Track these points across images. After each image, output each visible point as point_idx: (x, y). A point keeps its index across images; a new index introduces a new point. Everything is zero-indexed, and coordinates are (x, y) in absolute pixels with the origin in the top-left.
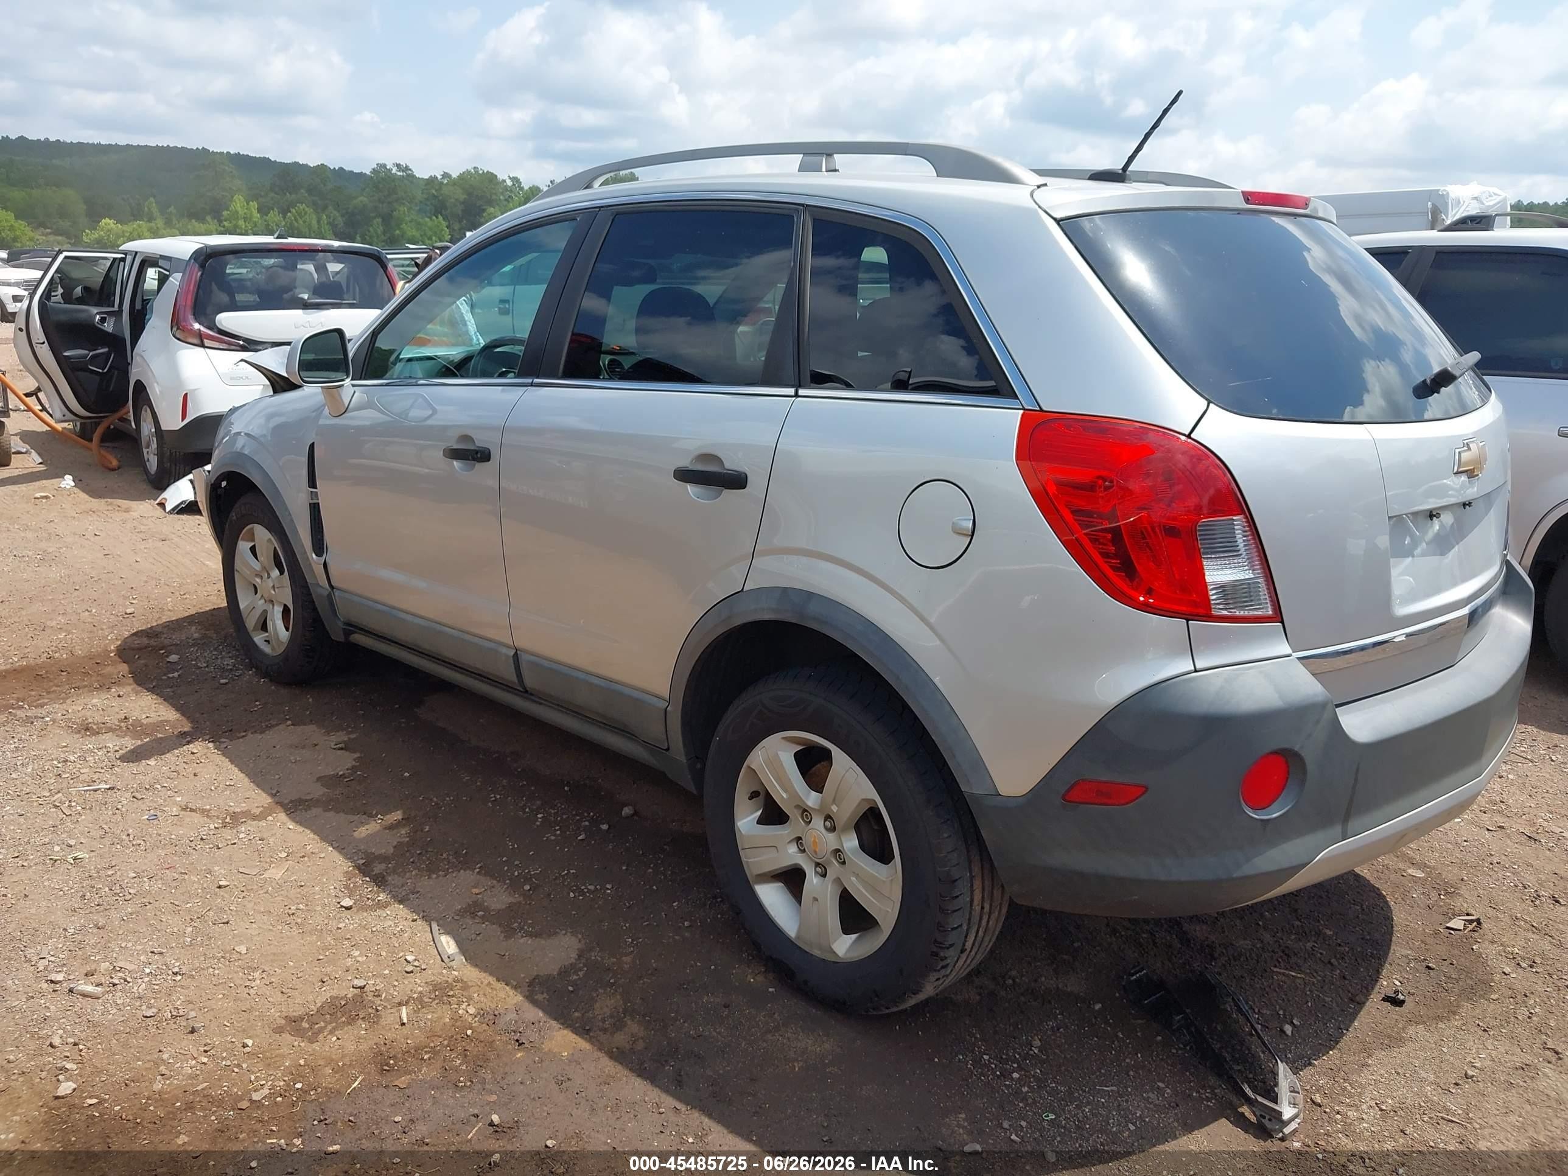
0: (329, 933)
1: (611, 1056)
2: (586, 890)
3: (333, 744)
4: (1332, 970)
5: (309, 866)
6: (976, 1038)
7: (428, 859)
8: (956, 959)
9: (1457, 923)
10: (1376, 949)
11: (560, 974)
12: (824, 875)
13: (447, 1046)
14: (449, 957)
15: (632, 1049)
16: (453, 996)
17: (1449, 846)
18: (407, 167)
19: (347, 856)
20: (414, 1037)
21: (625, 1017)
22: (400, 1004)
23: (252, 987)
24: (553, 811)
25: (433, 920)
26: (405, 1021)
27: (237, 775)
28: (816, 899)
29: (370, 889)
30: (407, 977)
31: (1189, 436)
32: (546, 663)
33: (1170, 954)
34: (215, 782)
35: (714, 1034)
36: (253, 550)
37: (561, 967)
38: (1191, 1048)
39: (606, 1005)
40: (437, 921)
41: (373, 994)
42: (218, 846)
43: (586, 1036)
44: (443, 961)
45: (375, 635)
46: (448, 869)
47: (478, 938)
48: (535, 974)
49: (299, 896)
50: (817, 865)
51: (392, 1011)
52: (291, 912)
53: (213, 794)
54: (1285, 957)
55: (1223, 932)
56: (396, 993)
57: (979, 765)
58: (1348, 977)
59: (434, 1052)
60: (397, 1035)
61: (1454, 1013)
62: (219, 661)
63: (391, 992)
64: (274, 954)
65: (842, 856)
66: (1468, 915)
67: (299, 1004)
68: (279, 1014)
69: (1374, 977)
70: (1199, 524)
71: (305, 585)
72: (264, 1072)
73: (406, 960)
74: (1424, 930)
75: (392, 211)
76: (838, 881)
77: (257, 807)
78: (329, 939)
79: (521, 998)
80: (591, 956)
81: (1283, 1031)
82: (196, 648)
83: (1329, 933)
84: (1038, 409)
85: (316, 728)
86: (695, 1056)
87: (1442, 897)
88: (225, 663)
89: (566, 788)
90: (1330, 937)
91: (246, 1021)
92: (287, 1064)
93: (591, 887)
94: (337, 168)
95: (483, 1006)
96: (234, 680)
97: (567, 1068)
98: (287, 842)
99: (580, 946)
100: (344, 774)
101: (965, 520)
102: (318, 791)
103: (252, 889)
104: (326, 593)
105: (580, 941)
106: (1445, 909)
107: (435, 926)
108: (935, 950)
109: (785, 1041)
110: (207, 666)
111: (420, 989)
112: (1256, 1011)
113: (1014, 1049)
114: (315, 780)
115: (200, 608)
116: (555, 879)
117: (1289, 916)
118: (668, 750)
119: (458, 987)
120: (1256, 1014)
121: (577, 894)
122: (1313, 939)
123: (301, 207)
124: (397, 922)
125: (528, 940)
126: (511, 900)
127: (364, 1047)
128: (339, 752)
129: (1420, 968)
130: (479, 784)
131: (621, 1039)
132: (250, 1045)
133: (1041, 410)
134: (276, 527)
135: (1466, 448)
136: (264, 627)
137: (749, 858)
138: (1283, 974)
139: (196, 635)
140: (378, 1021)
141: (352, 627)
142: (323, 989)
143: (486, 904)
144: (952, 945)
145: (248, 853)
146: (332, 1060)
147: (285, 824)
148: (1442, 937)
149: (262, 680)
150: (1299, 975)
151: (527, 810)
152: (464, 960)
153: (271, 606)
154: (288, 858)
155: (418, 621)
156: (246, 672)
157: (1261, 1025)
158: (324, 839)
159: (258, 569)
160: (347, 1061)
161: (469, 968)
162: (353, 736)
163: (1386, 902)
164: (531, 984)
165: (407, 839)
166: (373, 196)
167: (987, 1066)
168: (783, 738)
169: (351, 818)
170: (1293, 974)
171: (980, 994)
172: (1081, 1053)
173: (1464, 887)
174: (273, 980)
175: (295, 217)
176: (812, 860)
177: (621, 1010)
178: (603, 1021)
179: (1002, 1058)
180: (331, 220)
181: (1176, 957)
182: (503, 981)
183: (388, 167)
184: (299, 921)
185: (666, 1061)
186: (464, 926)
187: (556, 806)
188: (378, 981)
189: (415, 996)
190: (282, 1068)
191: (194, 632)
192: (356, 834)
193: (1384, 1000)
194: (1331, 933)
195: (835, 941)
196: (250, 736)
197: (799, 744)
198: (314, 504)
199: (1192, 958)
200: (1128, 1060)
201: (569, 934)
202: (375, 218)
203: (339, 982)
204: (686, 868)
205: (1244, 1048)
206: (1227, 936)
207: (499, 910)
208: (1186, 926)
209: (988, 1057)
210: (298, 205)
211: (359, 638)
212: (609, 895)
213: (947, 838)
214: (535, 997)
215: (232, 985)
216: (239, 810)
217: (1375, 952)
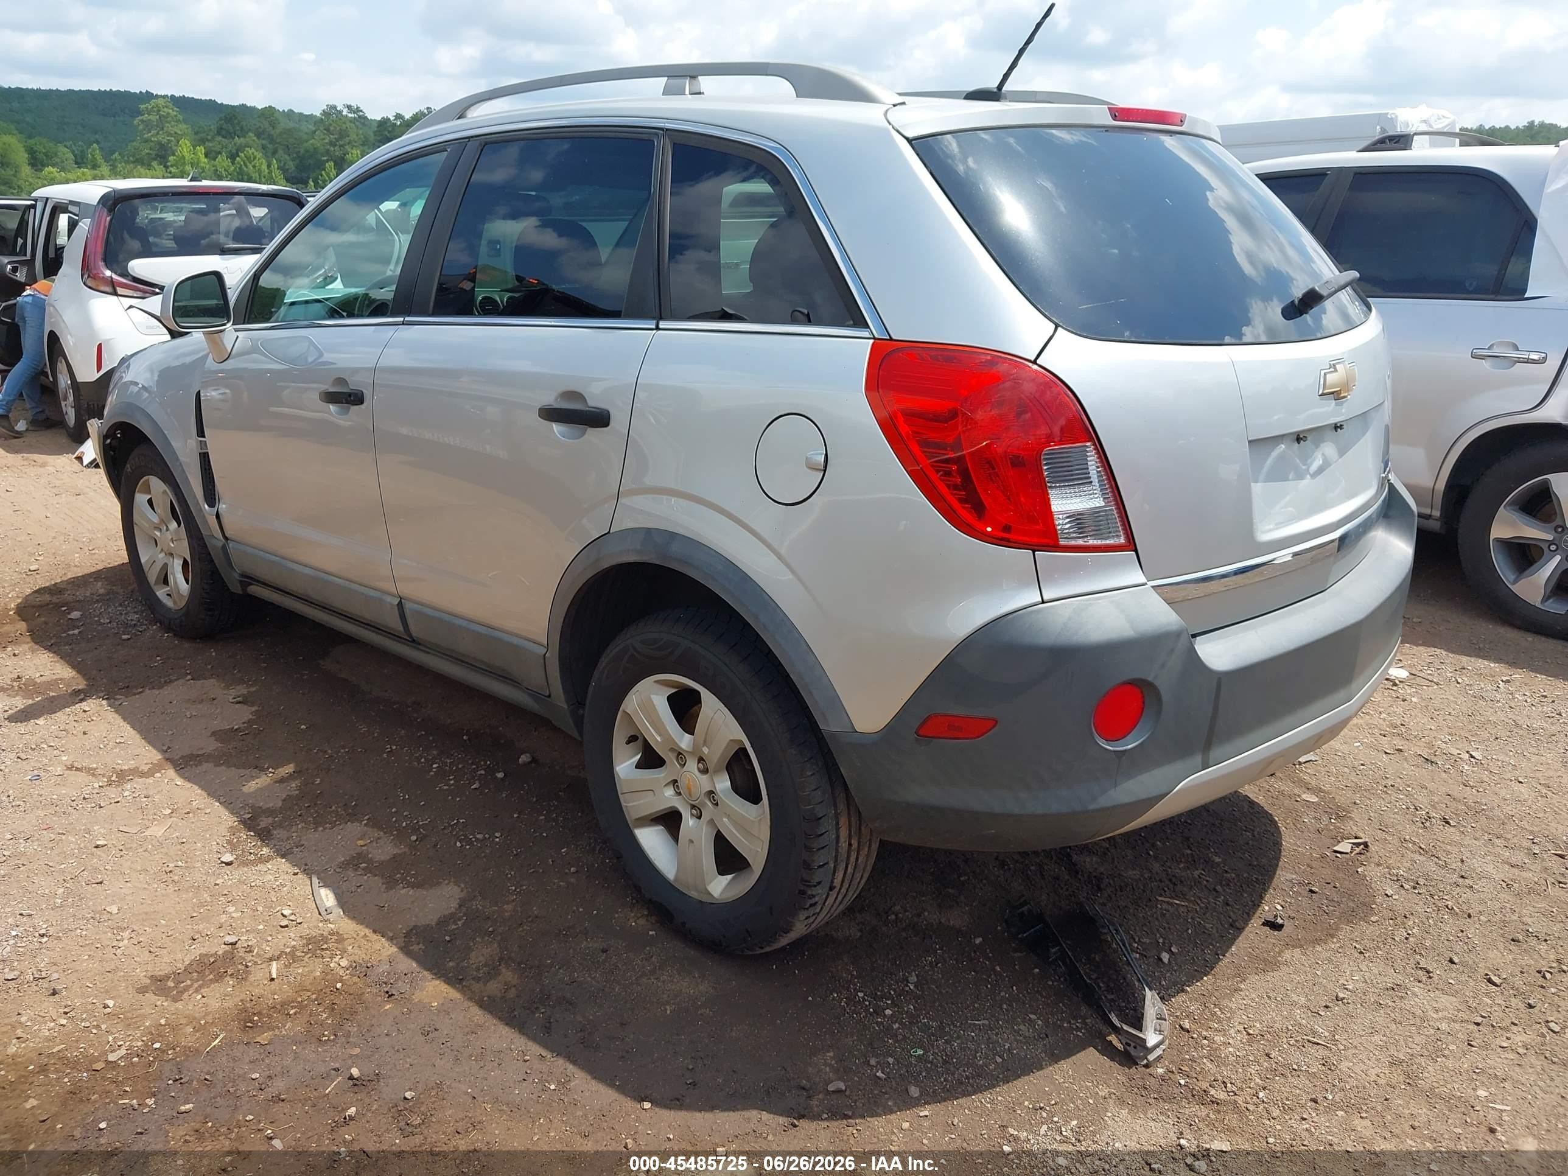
0: (206, 889)
1: (482, 1005)
2: (474, 839)
3: (231, 698)
4: (1216, 897)
5: (193, 822)
6: (852, 975)
7: (316, 812)
8: (824, 896)
9: (1345, 847)
10: (1262, 875)
11: (437, 924)
12: (699, 817)
13: (316, 1000)
14: (326, 910)
15: (504, 997)
16: (326, 949)
17: (1346, 770)
18: (358, 108)
19: (233, 812)
20: (283, 991)
21: (500, 965)
22: (271, 959)
23: (119, 948)
24: (448, 761)
25: (312, 873)
26: (274, 976)
27: (127, 732)
28: (691, 841)
29: (253, 844)
30: (282, 932)
31: (1035, 362)
32: (429, 612)
33: (1056, 886)
34: (105, 739)
35: (589, 979)
36: (150, 502)
37: (440, 917)
38: (1065, 980)
39: (482, 953)
40: (318, 874)
41: (244, 950)
42: (100, 805)
43: (457, 986)
44: (320, 914)
45: (270, 586)
46: (336, 821)
47: (359, 890)
48: (413, 924)
49: (180, 853)
50: (693, 807)
51: (262, 966)
52: (168, 870)
53: (101, 753)
54: (1171, 886)
55: (1113, 862)
56: (268, 948)
57: (835, 701)
58: (1230, 903)
59: (301, 1006)
60: (264, 990)
61: (1333, 936)
62: (123, 617)
63: (263, 947)
64: (146, 913)
65: (716, 797)
66: (1356, 838)
67: (166, 963)
68: (145, 973)
69: (1256, 903)
70: (1043, 453)
71: (201, 538)
72: (123, 1032)
73: (282, 914)
74: (1311, 854)
75: (345, 155)
76: (711, 822)
77: (146, 764)
78: (205, 895)
79: (396, 950)
80: (472, 905)
81: (1160, 959)
82: (101, 604)
83: (1217, 860)
84: (888, 338)
85: (215, 683)
86: (567, 1002)
87: (1333, 821)
88: (129, 619)
89: (465, 737)
90: (1218, 864)
91: (110, 982)
92: (147, 1024)
93: (480, 836)
94: (286, 111)
95: (356, 958)
96: (136, 636)
97: (435, 1018)
98: (174, 799)
99: (462, 895)
100: (239, 728)
101: (817, 454)
102: (211, 745)
103: (131, 848)
104: (220, 544)
105: (462, 891)
106: (1334, 833)
107: (315, 880)
108: (802, 889)
109: (659, 984)
110: (110, 622)
111: (294, 943)
112: (1137, 940)
113: (890, 986)
114: (209, 734)
115: (109, 563)
116: (444, 828)
117: (1181, 845)
118: (549, 696)
119: (333, 940)
120: (1136, 942)
121: (464, 844)
122: (1201, 866)
123: (250, 152)
124: (278, 876)
125: (409, 891)
126: (396, 851)
127: (229, 1004)
128: (237, 706)
129: (1302, 892)
130: (376, 735)
131: (494, 987)
132: (111, 1006)
133: (891, 339)
134: (168, 477)
135: (1332, 370)
136: (166, 582)
137: (629, 803)
138: (1168, 903)
139: (102, 591)
140: (247, 977)
141: (248, 579)
142: (193, 947)
143: (370, 856)
144: (819, 883)
145: (131, 811)
146: (195, 1018)
147: (173, 780)
148: (1328, 860)
149: (166, 635)
150: (1183, 903)
151: (423, 760)
152: (342, 913)
153: (171, 559)
154: (174, 815)
155: (307, 571)
156: (150, 627)
157: (1139, 953)
158: (212, 794)
159: (156, 521)
160: (210, 1019)
161: (347, 921)
162: (253, 689)
163: (1278, 828)
164: (408, 935)
165: (297, 792)
166: (324, 139)
167: (860, 1003)
168: (655, 682)
169: (242, 772)
170: (1177, 902)
171: (861, 931)
172: (956, 987)
173: (1355, 811)
174: (141, 939)
175: (244, 163)
176: (688, 802)
177: (497, 959)
178: (478, 969)
179: (876, 994)
180: (282, 165)
181: (1062, 888)
182: (380, 933)
183: (338, 109)
184: (176, 878)
185: (537, 1008)
186: (345, 879)
187: (452, 755)
188: (251, 937)
189: (288, 950)
190: (142, 1028)
191: (100, 588)
192: (245, 789)
193: (1264, 924)
194: (1220, 860)
195: (711, 882)
196: (148, 691)
197: (673, 687)
198: (204, 453)
199: (1078, 889)
200: (1003, 994)
201: (451, 884)
202: (327, 161)
203: (211, 939)
204: (579, 814)
205: (1120, 977)
206: (1116, 867)
207: (383, 862)
208: (1075, 858)
209: (863, 994)
210: (247, 149)
211: (255, 590)
212: (497, 843)
213: (812, 775)
214: (411, 948)
215: (99, 945)
216: (126, 768)
217: (1260, 878)
